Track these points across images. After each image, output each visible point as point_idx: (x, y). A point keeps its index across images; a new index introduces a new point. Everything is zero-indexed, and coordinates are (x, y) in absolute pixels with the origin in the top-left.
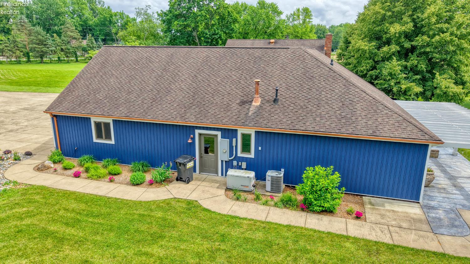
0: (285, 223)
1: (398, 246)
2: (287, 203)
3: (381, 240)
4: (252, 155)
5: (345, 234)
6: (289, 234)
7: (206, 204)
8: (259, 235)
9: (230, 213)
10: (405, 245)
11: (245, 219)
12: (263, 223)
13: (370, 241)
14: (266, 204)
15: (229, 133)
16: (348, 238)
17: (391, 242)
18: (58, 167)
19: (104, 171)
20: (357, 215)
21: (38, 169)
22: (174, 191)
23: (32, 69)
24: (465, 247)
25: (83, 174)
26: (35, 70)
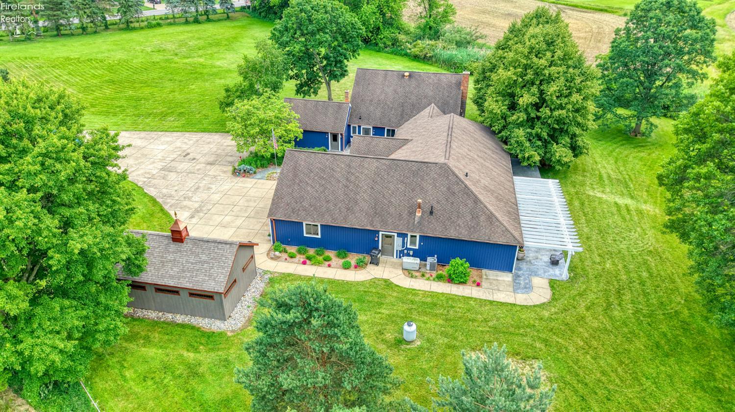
0: (441, 292)
1: (494, 301)
2: (440, 278)
3: (487, 299)
4: (417, 247)
5: (470, 296)
6: (443, 298)
7: (395, 282)
8: (429, 300)
9: (410, 287)
10: (498, 301)
11: (419, 290)
12: (429, 292)
13: (482, 299)
14: (428, 279)
15: (403, 235)
16: (472, 298)
17: (492, 300)
18: (285, 256)
19: (320, 258)
20: (478, 285)
21: (272, 258)
22: (372, 272)
23: (61, 55)
24: (526, 299)
25: (308, 262)
26: (68, 59)
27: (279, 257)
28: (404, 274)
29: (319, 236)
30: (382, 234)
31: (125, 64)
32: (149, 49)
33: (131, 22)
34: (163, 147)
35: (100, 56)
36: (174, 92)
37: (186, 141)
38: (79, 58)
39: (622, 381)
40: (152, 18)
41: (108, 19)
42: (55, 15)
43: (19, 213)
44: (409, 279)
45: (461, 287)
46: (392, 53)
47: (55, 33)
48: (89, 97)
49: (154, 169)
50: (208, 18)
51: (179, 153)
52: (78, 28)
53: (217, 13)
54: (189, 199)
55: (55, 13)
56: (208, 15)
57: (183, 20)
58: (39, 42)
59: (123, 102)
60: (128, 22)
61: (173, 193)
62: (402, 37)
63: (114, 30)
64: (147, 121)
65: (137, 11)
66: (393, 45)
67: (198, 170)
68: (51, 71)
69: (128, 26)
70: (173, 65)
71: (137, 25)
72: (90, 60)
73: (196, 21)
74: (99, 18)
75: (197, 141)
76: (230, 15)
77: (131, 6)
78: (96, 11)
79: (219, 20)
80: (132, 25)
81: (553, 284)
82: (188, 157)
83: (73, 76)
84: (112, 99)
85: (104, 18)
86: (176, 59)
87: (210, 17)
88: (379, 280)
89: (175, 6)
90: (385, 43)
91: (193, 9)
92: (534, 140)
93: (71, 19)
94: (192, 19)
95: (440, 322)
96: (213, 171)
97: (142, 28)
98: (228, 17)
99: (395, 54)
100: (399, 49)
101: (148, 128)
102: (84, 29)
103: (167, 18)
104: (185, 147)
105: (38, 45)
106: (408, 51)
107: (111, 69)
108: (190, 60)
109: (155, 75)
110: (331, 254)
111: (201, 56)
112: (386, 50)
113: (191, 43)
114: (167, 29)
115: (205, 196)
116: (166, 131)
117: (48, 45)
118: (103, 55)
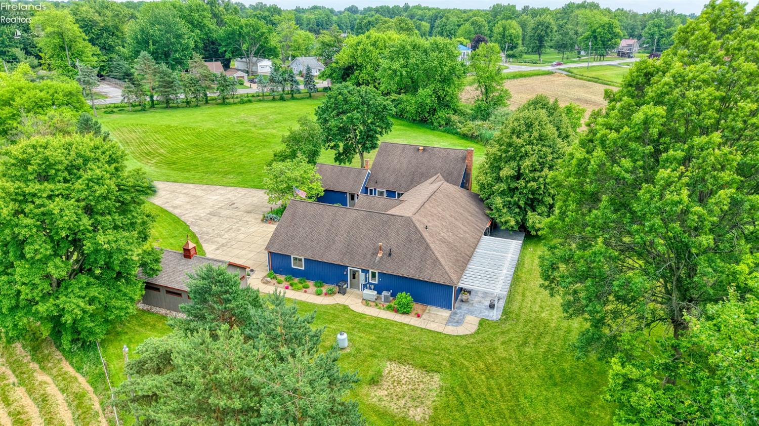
1: (425, 329)
2: (390, 308)
4: (377, 283)
5: (408, 323)
6: (384, 322)
7: (352, 307)
8: (373, 322)
9: (362, 312)
11: (368, 315)
13: (416, 327)
14: (380, 308)
15: (365, 271)
18: (274, 281)
19: (301, 286)
20: (419, 316)
21: (264, 283)
22: (337, 300)
23: (165, 123)
24: (453, 331)
25: (290, 287)
26: (169, 126)
27: (270, 282)
28: (362, 302)
29: (303, 269)
30: (350, 270)
31: (212, 132)
32: (235, 121)
33: (227, 98)
34: (216, 198)
35: (194, 125)
36: (242, 156)
37: (236, 194)
38: (177, 126)
39: (502, 396)
40: (246, 95)
41: (209, 95)
42: (166, 92)
43: (67, 212)
44: (364, 307)
45: (404, 316)
46: (444, 131)
47: (165, 105)
48: (175, 157)
49: (202, 213)
50: (293, 96)
51: (226, 203)
52: (183, 102)
53: (300, 93)
54: (221, 236)
55: (166, 90)
56: (292, 94)
57: (271, 98)
58: (151, 112)
59: (199, 162)
60: (224, 99)
61: (211, 231)
62: (455, 118)
63: (213, 104)
64: (212, 177)
65: (233, 89)
66: (447, 124)
67: (236, 216)
68: (153, 135)
69: (224, 101)
70: (249, 134)
71: (231, 101)
72: (185, 128)
73: (282, 99)
74: (201, 95)
75: (245, 194)
76: (312, 94)
77: (228, 86)
78: (199, 88)
79: (302, 98)
80: (227, 101)
81: (482, 323)
82: (233, 206)
83: (168, 140)
84: (191, 159)
85: (206, 95)
86: (254, 130)
87: (294, 95)
88: (340, 305)
89: (265, 86)
90: (439, 123)
91: (280, 89)
92: (513, 208)
93: (179, 95)
94: (279, 97)
95: (373, 338)
96: (248, 218)
97: (235, 104)
98: (310, 96)
99: (448, 133)
100: (452, 128)
101: (210, 183)
102: (188, 103)
103: (258, 96)
104: (233, 198)
105: (149, 114)
106: (459, 130)
107: (199, 135)
108: (265, 131)
109: (231, 142)
110: (310, 284)
111: (274, 128)
112: (440, 128)
113: (271, 117)
114: (256, 105)
115: (233, 235)
116: (223, 186)
117: (157, 115)
118: (197, 124)
